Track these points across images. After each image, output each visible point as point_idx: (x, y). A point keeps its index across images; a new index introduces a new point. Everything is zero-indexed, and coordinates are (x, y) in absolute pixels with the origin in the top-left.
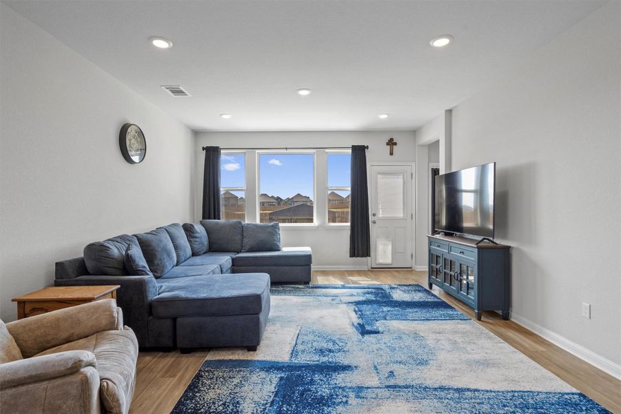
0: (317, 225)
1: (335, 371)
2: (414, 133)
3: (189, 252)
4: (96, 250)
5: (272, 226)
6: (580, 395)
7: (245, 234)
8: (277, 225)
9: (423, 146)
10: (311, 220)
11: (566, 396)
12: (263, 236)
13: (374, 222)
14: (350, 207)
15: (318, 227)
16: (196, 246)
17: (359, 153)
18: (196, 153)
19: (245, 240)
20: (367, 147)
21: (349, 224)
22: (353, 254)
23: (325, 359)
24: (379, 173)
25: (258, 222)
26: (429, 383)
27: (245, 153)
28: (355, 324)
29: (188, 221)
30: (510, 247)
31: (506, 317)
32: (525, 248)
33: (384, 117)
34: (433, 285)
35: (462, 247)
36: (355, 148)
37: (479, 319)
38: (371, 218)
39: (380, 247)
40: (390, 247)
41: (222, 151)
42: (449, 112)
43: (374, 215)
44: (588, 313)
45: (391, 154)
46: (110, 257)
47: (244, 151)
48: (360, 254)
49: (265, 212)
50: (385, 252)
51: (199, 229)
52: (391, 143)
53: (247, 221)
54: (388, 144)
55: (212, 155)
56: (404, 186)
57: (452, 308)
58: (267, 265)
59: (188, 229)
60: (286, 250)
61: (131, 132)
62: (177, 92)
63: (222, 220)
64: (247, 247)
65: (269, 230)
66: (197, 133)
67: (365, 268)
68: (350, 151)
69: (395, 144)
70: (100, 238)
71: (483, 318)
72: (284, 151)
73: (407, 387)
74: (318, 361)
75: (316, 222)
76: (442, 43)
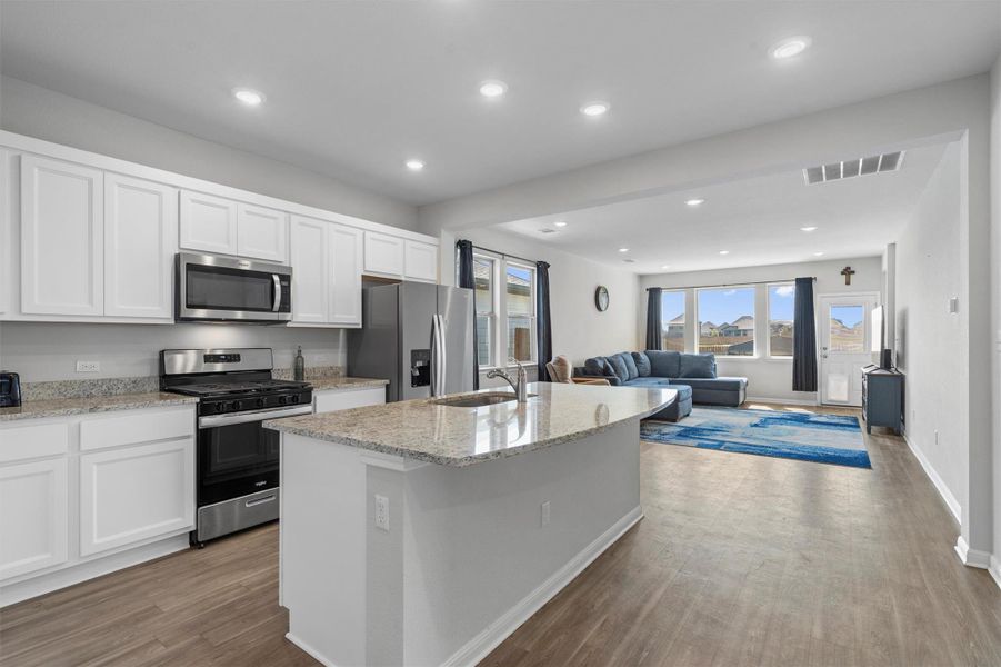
0: (756, 357)
2: (875, 259)
3: (636, 373)
4: (591, 363)
5: (710, 357)
7: (682, 363)
8: (713, 356)
12: (698, 365)
13: (825, 356)
15: (758, 360)
16: (641, 370)
17: (805, 287)
18: (641, 294)
19: (682, 368)
20: (815, 279)
21: (792, 358)
22: (796, 387)
24: (831, 306)
25: (697, 353)
29: (634, 351)
36: (799, 281)
37: (869, 433)
38: (820, 352)
39: (832, 383)
40: (845, 383)
41: (663, 291)
43: (824, 349)
45: (848, 283)
46: (597, 366)
47: (683, 289)
48: (804, 387)
49: (703, 345)
50: (838, 388)
51: (644, 357)
52: (848, 272)
53: (686, 352)
54: (843, 273)
55: (654, 294)
59: (636, 356)
60: (719, 378)
61: (601, 291)
63: (664, 350)
64: (684, 374)
65: (706, 360)
66: (641, 277)
67: (813, 403)
69: (853, 272)
70: (593, 356)
75: (756, 355)
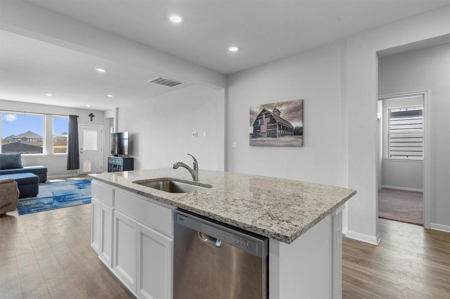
2: (103, 112)
5: (17, 155)
8: (20, 154)
9: (108, 118)
10: (42, 152)
13: (82, 153)
14: (68, 144)
15: (47, 156)
17: (74, 119)
20: (78, 116)
21: (67, 154)
22: (69, 168)
24: (84, 129)
33: (88, 106)
36: (71, 116)
38: (80, 151)
39: (85, 164)
40: (90, 164)
42: (117, 109)
43: (82, 149)
45: (92, 120)
48: (74, 168)
50: (87, 166)
52: (91, 115)
54: (89, 116)
56: (98, 136)
65: (14, 157)
67: (76, 175)
68: (68, 117)
69: (94, 116)
75: (45, 153)
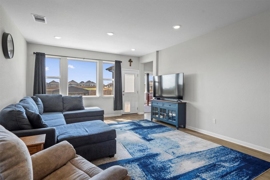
0: (98, 96)
1: (155, 157)
2: (139, 58)
5: (80, 97)
6: (222, 146)
7: (65, 102)
8: (82, 96)
9: (143, 63)
11: (221, 147)
12: (76, 103)
13: (124, 95)
15: (99, 97)
17: (118, 64)
19: (65, 105)
20: (121, 62)
21: (113, 96)
23: (146, 153)
24: (125, 74)
25: (68, 95)
26: (187, 153)
27: (60, 58)
28: (141, 138)
30: (186, 103)
31: (184, 127)
32: (192, 103)
33: (133, 50)
34: (153, 119)
35: (170, 103)
36: (116, 62)
37: (178, 129)
40: (129, 105)
41: (46, 56)
42: (158, 52)
43: (123, 91)
44: (215, 122)
45: (130, 66)
47: (60, 57)
48: (119, 109)
49: (50, 90)
50: (127, 107)
52: (130, 61)
54: (129, 61)
55: (40, 58)
56: (135, 79)
57: (166, 127)
58: (82, 117)
59: (35, 99)
60: (87, 109)
62: (40, 19)
64: (67, 109)
65: (79, 99)
67: (120, 115)
68: (114, 63)
69: (132, 62)
71: (179, 129)
72: (83, 60)
73: (183, 156)
74: (144, 154)
75: (98, 95)
76: (177, 27)
